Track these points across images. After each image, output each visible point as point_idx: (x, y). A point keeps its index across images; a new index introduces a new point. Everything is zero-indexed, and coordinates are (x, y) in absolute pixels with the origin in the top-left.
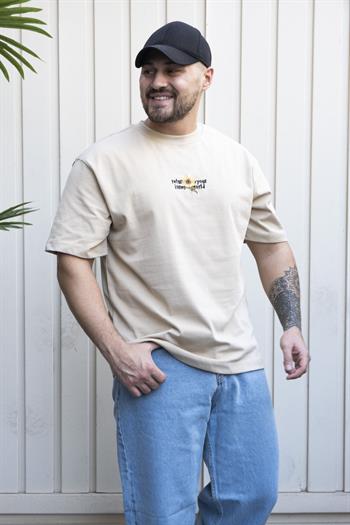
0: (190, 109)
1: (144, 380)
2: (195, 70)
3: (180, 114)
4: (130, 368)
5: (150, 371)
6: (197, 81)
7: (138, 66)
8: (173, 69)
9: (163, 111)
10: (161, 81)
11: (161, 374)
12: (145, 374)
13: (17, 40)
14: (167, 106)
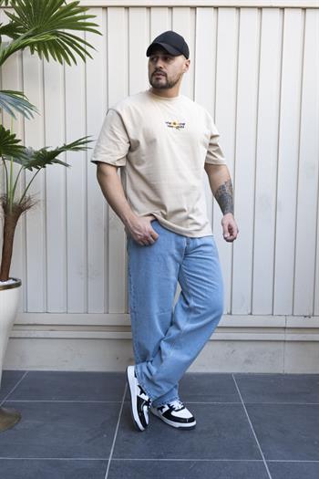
0: (175, 83)
1: (146, 238)
2: (181, 59)
3: (170, 85)
4: (138, 230)
5: (150, 233)
6: (182, 66)
7: (148, 56)
8: (168, 57)
9: (160, 81)
10: (160, 64)
12: (147, 234)
13: (83, 39)
14: (163, 81)
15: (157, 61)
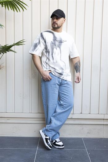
0: (61, 27)
1: (47, 78)
2: (62, 19)
3: (59, 27)
4: (44, 76)
5: (48, 77)
6: (62, 21)
7: (51, 18)
8: (58, 18)
9: (55, 26)
10: (55, 20)
11: (51, 78)
14: (56, 26)
15: (54, 20)
